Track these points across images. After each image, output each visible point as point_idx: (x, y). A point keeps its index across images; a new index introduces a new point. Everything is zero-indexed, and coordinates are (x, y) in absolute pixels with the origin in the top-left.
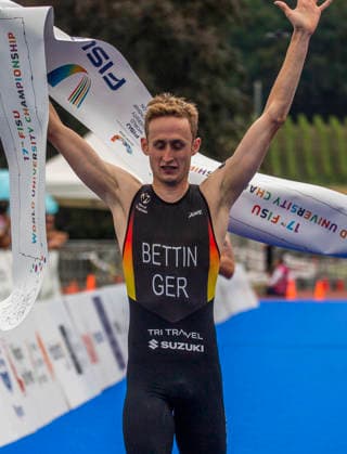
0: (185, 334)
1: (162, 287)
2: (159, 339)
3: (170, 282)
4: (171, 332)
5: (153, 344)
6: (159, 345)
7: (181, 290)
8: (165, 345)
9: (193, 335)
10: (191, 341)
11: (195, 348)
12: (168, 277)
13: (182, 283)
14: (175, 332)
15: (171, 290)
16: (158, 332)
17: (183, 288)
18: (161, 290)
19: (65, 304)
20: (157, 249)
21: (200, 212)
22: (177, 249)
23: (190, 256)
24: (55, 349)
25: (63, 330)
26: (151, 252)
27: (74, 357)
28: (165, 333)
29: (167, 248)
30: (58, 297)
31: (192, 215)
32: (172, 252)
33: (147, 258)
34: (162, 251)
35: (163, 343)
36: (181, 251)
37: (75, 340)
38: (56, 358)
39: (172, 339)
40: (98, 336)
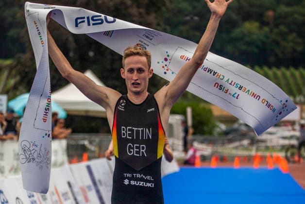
0: (144, 177)
1: (132, 150)
2: (130, 179)
3: (137, 147)
4: (136, 175)
5: (126, 182)
6: (130, 182)
7: (143, 152)
8: (133, 183)
9: (148, 177)
10: (147, 181)
11: (149, 185)
12: (135, 145)
13: (143, 148)
14: (138, 176)
15: (137, 152)
16: (129, 175)
17: (144, 151)
18: (132, 152)
19: (71, 169)
20: (129, 130)
21: (153, 109)
22: (140, 129)
23: (148, 133)
24: (65, 194)
25: (69, 184)
26: (126, 132)
27: (75, 199)
28: (133, 176)
29: (135, 129)
30: (67, 165)
31: (149, 111)
32: (138, 132)
33: (124, 135)
34: (132, 131)
35: (131, 182)
36: (142, 131)
37: (76, 189)
38: (66, 200)
39: (137, 179)
40: (89, 188)
